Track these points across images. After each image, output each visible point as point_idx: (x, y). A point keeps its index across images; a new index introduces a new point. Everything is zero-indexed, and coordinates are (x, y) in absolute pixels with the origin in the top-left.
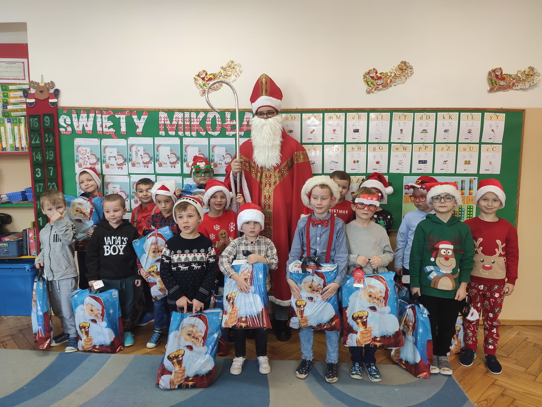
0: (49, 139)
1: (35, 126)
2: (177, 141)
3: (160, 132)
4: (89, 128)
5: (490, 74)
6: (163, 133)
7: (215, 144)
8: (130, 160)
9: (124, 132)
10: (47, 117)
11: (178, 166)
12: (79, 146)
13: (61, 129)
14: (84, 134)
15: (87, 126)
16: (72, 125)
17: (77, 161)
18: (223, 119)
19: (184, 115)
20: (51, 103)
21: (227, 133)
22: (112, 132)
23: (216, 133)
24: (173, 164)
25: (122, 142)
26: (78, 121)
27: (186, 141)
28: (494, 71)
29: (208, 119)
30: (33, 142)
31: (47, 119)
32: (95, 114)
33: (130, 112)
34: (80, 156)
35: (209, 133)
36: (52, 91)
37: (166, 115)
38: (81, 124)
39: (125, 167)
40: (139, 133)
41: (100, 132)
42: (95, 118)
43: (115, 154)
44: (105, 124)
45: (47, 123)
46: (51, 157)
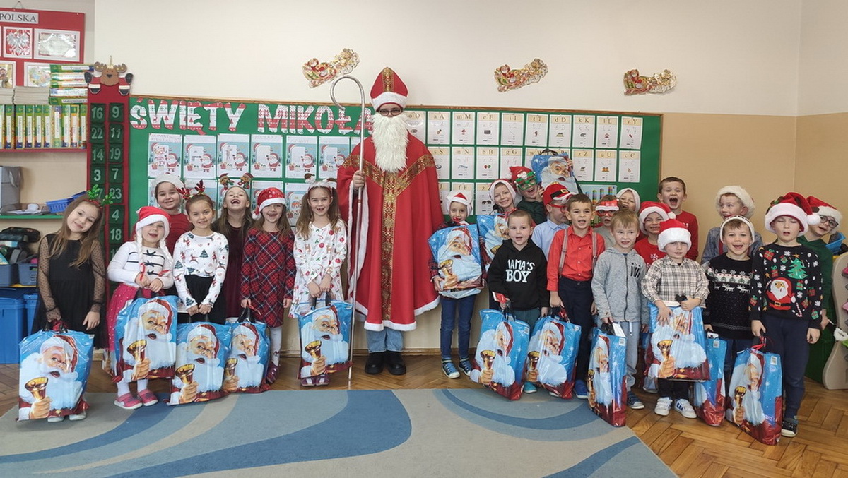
0: (116, 134)
1: (98, 117)
2: (279, 139)
3: (259, 128)
4: (170, 122)
5: (626, 75)
6: (262, 129)
7: (326, 143)
8: (220, 161)
9: (214, 128)
10: (115, 107)
11: (280, 168)
12: (155, 143)
13: (133, 123)
14: (163, 129)
15: (167, 119)
16: (147, 118)
17: (151, 161)
18: (336, 115)
19: (289, 109)
20: (121, 90)
21: (340, 131)
22: (199, 127)
23: (327, 131)
24: (273, 166)
25: (211, 139)
26: (156, 113)
27: (290, 139)
28: (630, 73)
29: (318, 115)
30: (93, 137)
31: (116, 110)
32: (179, 104)
33: (222, 104)
34: (156, 156)
35: (319, 130)
36: (123, 76)
37: (267, 108)
38: (159, 117)
39: (212, 169)
40: (232, 129)
41: (183, 126)
42: (178, 110)
43: (201, 153)
44: (190, 116)
45: (116, 115)
46: (117, 156)
